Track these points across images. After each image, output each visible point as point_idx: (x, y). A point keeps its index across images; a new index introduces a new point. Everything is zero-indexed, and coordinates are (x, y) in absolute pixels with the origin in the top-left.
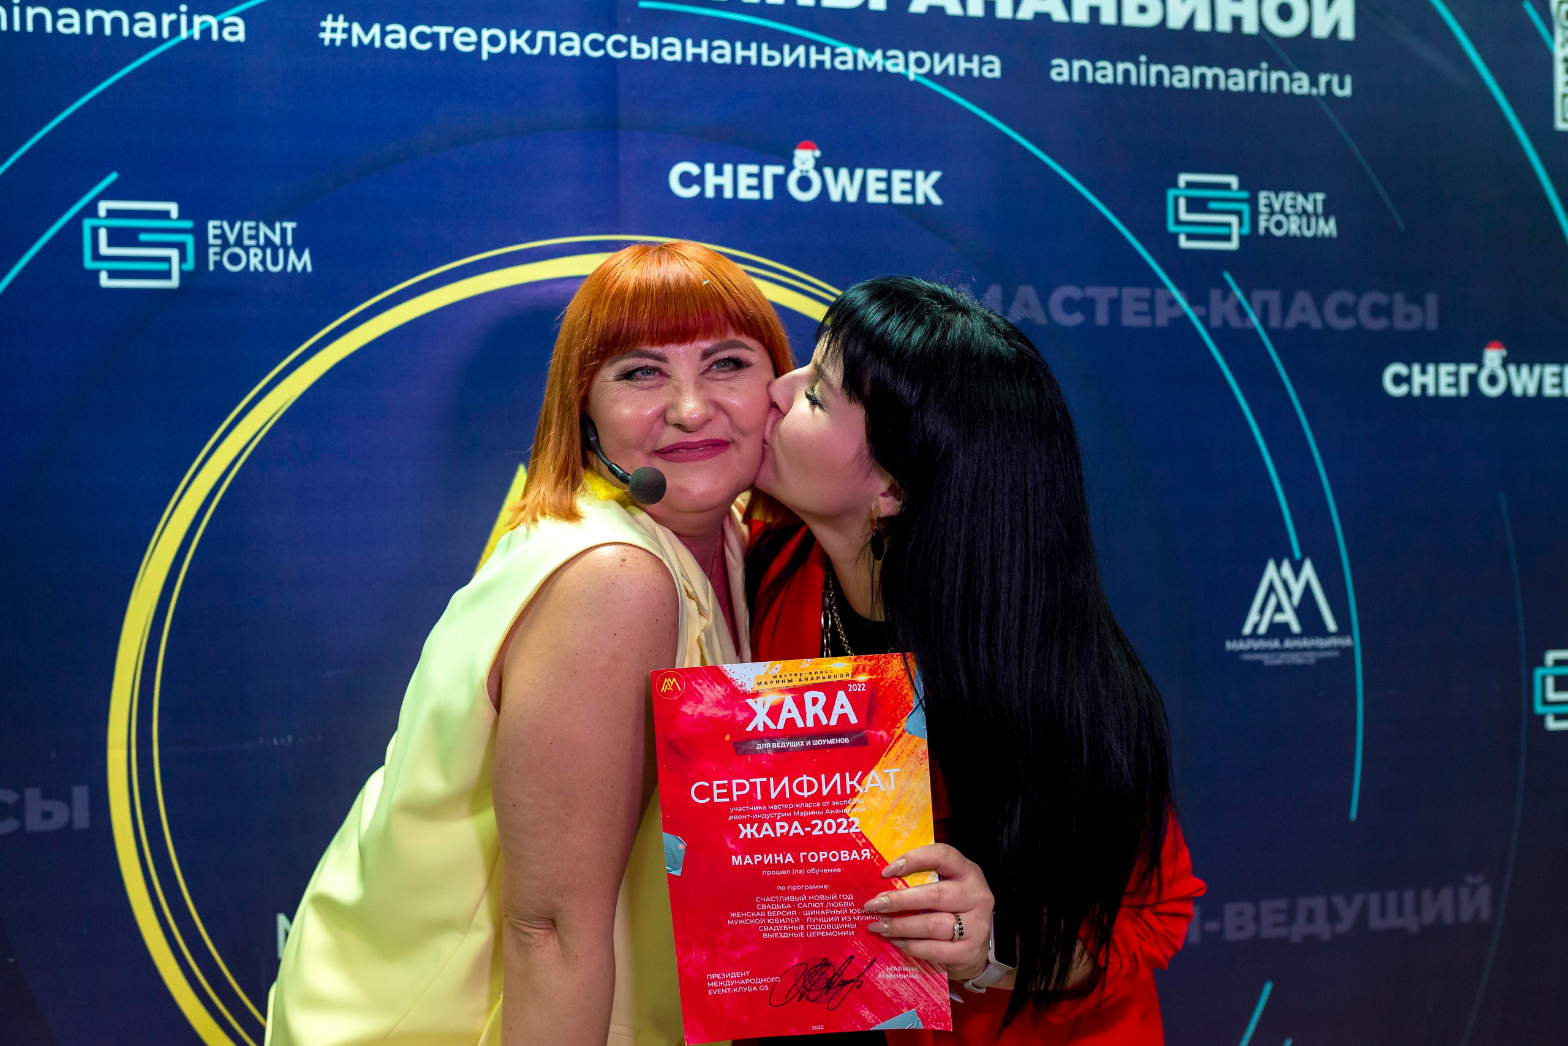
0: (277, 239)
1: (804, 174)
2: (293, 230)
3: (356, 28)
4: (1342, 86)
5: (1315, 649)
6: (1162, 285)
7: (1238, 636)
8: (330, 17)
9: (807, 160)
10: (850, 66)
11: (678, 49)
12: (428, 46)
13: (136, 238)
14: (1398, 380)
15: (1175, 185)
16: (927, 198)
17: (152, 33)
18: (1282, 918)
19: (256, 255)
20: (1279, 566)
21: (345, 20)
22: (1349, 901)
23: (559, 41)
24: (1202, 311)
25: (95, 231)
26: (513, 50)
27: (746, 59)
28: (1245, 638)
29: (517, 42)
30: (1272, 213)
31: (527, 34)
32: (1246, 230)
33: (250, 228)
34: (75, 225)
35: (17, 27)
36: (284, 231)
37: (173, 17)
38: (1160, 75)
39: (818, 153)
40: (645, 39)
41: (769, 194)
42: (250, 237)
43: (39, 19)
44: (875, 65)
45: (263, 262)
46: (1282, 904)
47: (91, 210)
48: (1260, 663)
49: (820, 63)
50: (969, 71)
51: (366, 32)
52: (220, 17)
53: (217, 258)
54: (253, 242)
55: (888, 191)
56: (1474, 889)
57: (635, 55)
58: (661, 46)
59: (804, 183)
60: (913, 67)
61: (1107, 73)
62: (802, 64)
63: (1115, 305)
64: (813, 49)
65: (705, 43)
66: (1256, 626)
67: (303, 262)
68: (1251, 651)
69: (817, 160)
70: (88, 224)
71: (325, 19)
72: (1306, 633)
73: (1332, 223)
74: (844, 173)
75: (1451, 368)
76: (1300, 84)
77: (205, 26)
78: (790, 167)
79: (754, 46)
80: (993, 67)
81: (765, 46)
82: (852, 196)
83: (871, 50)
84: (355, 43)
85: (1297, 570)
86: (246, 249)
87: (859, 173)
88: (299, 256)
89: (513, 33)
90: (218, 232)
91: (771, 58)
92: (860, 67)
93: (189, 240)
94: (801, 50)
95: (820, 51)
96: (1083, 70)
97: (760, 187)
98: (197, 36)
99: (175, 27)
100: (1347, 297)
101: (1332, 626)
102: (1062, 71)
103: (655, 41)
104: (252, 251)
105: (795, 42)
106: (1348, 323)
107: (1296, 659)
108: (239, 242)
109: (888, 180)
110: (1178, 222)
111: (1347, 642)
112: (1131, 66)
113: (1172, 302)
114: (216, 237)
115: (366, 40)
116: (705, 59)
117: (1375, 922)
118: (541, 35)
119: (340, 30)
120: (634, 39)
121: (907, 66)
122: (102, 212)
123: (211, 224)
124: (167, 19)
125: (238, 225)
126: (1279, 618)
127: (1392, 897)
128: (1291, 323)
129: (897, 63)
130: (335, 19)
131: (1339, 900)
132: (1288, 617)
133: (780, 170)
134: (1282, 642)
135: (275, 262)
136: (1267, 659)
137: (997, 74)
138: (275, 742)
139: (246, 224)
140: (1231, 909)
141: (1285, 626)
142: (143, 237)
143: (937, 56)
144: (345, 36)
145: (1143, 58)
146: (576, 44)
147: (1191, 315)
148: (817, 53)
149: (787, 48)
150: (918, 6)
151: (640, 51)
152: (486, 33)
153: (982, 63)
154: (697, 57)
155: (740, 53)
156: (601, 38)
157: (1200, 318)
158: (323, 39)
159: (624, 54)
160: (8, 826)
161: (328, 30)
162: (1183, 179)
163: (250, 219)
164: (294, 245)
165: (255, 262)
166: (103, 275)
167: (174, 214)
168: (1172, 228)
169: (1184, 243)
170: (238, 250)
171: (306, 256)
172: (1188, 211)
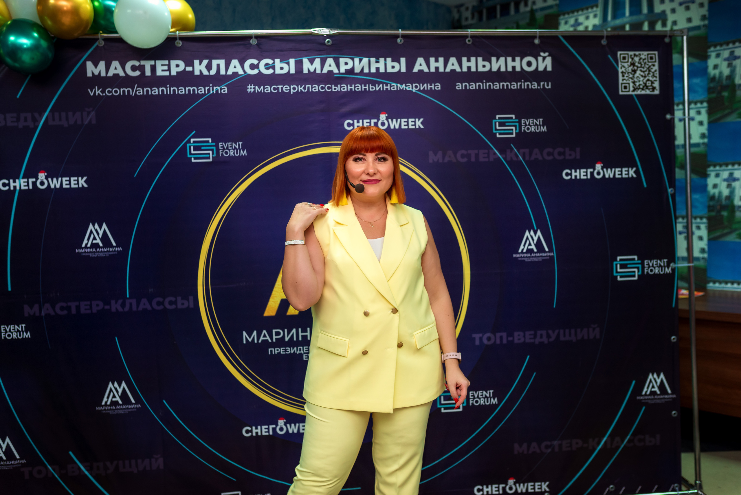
0: (237, 147)
1: (383, 121)
2: (241, 144)
3: (257, 87)
4: (548, 85)
5: (541, 256)
6: (492, 149)
7: (517, 253)
8: (250, 85)
9: (384, 117)
10: (395, 89)
11: (346, 88)
12: (276, 91)
13: (201, 148)
14: (567, 174)
15: (495, 119)
16: (419, 126)
17: (203, 92)
18: (532, 336)
19: (232, 152)
20: (530, 232)
21: (254, 86)
22: (554, 332)
23: (312, 88)
24: (504, 156)
25: (190, 147)
26: (300, 91)
27: (365, 89)
28: (519, 253)
29: (301, 88)
30: (526, 125)
31: (303, 86)
32: (518, 131)
33: (230, 144)
34: (185, 146)
35: (169, 93)
36: (239, 145)
37: (208, 88)
38: (490, 85)
39: (387, 115)
40: (336, 85)
43: (174, 90)
44: (403, 88)
45: (234, 153)
46: (532, 332)
47: (189, 141)
48: (524, 261)
49: (387, 89)
50: (431, 88)
51: (259, 89)
52: (221, 87)
53: (222, 153)
54: (231, 148)
55: (408, 125)
56: (594, 329)
57: (333, 90)
58: (341, 87)
59: (383, 124)
60: (414, 88)
61: (473, 86)
62: (382, 89)
63: (477, 155)
64: (385, 85)
65: (353, 85)
66: (523, 250)
67: (244, 153)
68: (521, 257)
69: (386, 117)
70: (188, 145)
71: (248, 86)
72: (539, 251)
73: (545, 127)
74: (394, 120)
75: (585, 170)
76: (535, 86)
77: (217, 89)
78: (379, 120)
79: (367, 85)
80: (438, 87)
81: (370, 85)
82: (397, 127)
83: (402, 84)
84: (256, 91)
85: (535, 233)
86: (229, 150)
87: (399, 120)
88: (243, 152)
89: (299, 86)
90: (222, 146)
91: (372, 88)
92: (399, 89)
93: (214, 148)
94: (381, 85)
95: (387, 85)
96: (466, 86)
98: (215, 92)
99: (209, 90)
100: (551, 150)
101: (547, 249)
102: (459, 86)
103: (339, 86)
104: (231, 151)
105: (379, 83)
106: (551, 158)
107: (536, 259)
108: (227, 148)
109: (408, 122)
110: (496, 129)
111: (552, 254)
112: (481, 84)
113: (495, 153)
114: (221, 147)
115: (259, 91)
116: (353, 90)
117: (562, 338)
118: (307, 86)
119: (252, 88)
120: (333, 86)
121: (412, 88)
122: (192, 142)
123: (220, 144)
125: (227, 144)
126: (530, 247)
127: (567, 331)
128: (532, 158)
129: (409, 87)
131: (550, 332)
132: (533, 247)
133: (376, 121)
134: (531, 254)
135: (237, 153)
136: (526, 260)
137: (440, 89)
138: (241, 284)
139: (229, 143)
140: (516, 334)
141: (532, 250)
142: (203, 148)
143: (421, 85)
144: (254, 90)
145: (484, 81)
146: (317, 88)
147: (501, 157)
148: (386, 86)
149: (377, 85)
150: (415, 70)
151: (335, 89)
152: (292, 87)
153: (435, 86)
154: (351, 89)
155: (363, 88)
156: (324, 86)
157: (503, 158)
158: (248, 91)
159: (330, 90)
160: (174, 307)
161: (249, 88)
162: (497, 116)
163: (230, 142)
164: (242, 148)
165: (232, 153)
166: (193, 159)
167: (210, 141)
168: (494, 131)
169: (498, 136)
170: (227, 150)
171: (245, 151)
172: (499, 126)
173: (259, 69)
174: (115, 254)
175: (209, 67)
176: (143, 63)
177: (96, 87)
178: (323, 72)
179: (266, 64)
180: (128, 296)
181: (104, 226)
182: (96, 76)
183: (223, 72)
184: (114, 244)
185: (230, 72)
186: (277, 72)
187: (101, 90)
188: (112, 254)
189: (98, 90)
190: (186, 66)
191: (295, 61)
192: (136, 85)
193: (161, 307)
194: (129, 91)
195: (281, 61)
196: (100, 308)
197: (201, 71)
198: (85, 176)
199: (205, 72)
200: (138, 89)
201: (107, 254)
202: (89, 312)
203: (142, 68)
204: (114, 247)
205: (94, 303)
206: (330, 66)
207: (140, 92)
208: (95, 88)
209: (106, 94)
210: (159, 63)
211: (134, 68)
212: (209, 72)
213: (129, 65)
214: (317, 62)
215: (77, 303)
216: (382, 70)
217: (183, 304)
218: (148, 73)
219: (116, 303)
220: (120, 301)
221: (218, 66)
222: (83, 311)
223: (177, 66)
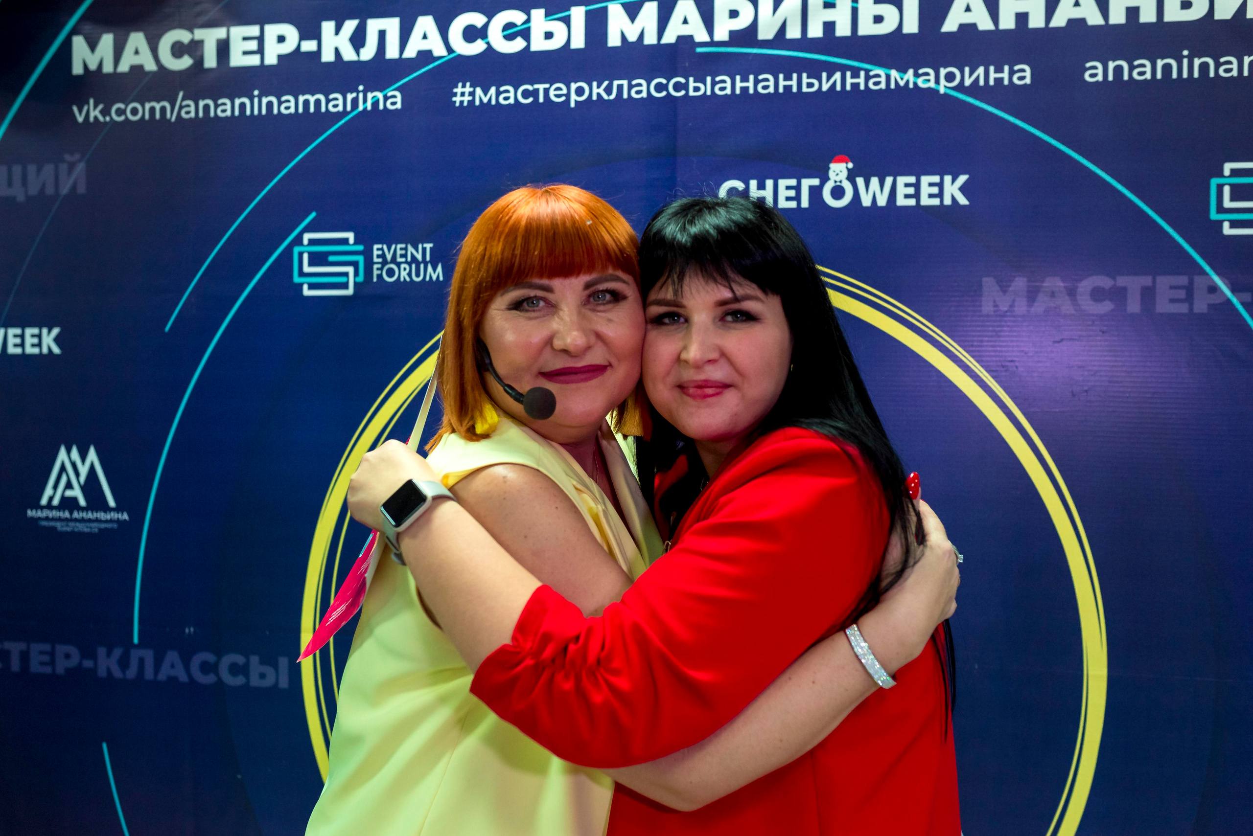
0: (419, 257)
1: (838, 184)
2: (431, 248)
3: (479, 91)
6: (1205, 273)
8: (460, 85)
9: (841, 171)
10: (883, 86)
11: (728, 84)
12: (531, 100)
13: (327, 259)
15: (1221, 174)
16: (953, 199)
17: (340, 108)
19: (405, 269)
21: (471, 86)
23: (630, 87)
25: (301, 255)
26: (595, 97)
27: (788, 88)
29: (598, 90)
31: (606, 83)
33: (401, 249)
34: (289, 250)
35: (256, 112)
36: (424, 249)
37: (354, 95)
38: (1204, 67)
39: (850, 164)
40: (700, 79)
41: (805, 203)
42: (402, 256)
43: (270, 105)
44: (908, 82)
45: (410, 274)
47: (298, 241)
49: (855, 86)
50: (999, 81)
51: (486, 95)
52: (385, 92)
53: (379, 272)
54: (403, 260)
55: (917, 195)
57: (692, 93)
58: (714, 84)
59: (838, 192)
60: (943, 81)
61: (1145, 70)
62: (838, 87)
64: (848, 74)
65: (752, 77)
67: (437, 273)
69: (850, 170)
70: (296, 250)
71: (457, 87)
74: (875, 181)
77: (375, 99)
78: (825, 179)
79: (795, 76)
80: (1024, 75)
81: (804, 75)
82: (882, 201)
83: (903, 70)
84: (477, 103)
86: (398, 265)
87: (889, 180)
88: (434, 270)
89: (595, 84)
90: (380, 252)
91: (810, 85)
92: (893, 86)
93: (360, 259)
94: (838, 76)
95: (855, 75)
96: (1118, 70)
97: (798, 198)
98: (369, 108)
99: (355, 102)
102: (1096, 72)
103: (709, 79)
104: (403, 266)
105: (831, 69)
108: (394, 260)
109: (917, 186)
110: (1221, 210)
112: (1172, 62)
114: (378, 256)
115: (485, 100)
116: (751, 91)
119: (467, 94)
120: (691, 79)
121: (937, 81)
122: (306, 242)
123: (376, 247)
124: (350, 97)
125: (393, 247)
129: (927, 79)
130: (464, 86)
133: (816, 182)
135: (418, 275)
137: (1028, 81)
139: (399, 246)
142: (331, 258)
143: (967, 70)
144: (470, 98)
145: (1185, 52)
146: (644, 88)
147: (1235, 301)
148: (852, 77)
149: (824, 75)
150: (950, 25)
151: (697, 89)
152: (574, 86)
153: (1012, 73)
154: (745, 90)
155: (782, 83)
156: (664, 81)
157: (1243, 304)
158: (455, 102)
159: (683, 93)
160: (240, 680)
161: (459, 94)
162: (1228, 167)
163: (401, 243)
164: (430, 261)
165: (404, 274)
166: (305, 287)
167: (351, 241)
168: (1214, 216)
169: (1227, 230)
170: (393, 266)
171: (439, 269)
172: (1233, 199)
173: (486, 40)
174: (112, 529)
175: (358, 39)
176: (200, 34)
177: (92, 101)
178: (664, 41)
179: (509, 26)
180: (136, 640)
181: (92, 455)
182: (93, 72)
183: (392, 52)
184: (112, 503)
185: (410, 52)
186: (534, 48)
187: (101, 107)
188: (106, 529)
189: (95, 107)
190: (303, 37)
191: (588, 13)
192: (181, 94)
193: (210, 679)
194: (163, 109)
195: (547, 15)
196: (73, 662)
197: (337, 50)
198: (57, 326)
199: (349, 54)
200: (185, 103)
201: (95, 528)
202: (48, 670)
203: (195, 48)
204: (111, 510)
205: (61, 649)
206: (685, 22)
207: (190, 110)
208: (88, 103)
209: (111, 118)
210: (238, 32)
211: (178, 50)
212: (358, 54)
213: (166, 43)
214: (650, 11)
215: (22, 646)
216: (843, 30)
217: (262, 676)
218: (210, 61)
219: (109, 654)
220: (118, 652)
221: (382, 34)
222: (35, 667)
223: (281, 39)
